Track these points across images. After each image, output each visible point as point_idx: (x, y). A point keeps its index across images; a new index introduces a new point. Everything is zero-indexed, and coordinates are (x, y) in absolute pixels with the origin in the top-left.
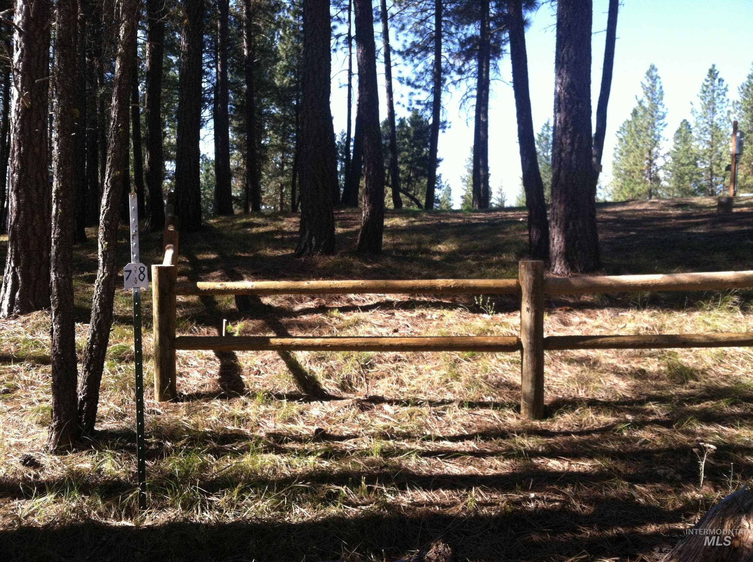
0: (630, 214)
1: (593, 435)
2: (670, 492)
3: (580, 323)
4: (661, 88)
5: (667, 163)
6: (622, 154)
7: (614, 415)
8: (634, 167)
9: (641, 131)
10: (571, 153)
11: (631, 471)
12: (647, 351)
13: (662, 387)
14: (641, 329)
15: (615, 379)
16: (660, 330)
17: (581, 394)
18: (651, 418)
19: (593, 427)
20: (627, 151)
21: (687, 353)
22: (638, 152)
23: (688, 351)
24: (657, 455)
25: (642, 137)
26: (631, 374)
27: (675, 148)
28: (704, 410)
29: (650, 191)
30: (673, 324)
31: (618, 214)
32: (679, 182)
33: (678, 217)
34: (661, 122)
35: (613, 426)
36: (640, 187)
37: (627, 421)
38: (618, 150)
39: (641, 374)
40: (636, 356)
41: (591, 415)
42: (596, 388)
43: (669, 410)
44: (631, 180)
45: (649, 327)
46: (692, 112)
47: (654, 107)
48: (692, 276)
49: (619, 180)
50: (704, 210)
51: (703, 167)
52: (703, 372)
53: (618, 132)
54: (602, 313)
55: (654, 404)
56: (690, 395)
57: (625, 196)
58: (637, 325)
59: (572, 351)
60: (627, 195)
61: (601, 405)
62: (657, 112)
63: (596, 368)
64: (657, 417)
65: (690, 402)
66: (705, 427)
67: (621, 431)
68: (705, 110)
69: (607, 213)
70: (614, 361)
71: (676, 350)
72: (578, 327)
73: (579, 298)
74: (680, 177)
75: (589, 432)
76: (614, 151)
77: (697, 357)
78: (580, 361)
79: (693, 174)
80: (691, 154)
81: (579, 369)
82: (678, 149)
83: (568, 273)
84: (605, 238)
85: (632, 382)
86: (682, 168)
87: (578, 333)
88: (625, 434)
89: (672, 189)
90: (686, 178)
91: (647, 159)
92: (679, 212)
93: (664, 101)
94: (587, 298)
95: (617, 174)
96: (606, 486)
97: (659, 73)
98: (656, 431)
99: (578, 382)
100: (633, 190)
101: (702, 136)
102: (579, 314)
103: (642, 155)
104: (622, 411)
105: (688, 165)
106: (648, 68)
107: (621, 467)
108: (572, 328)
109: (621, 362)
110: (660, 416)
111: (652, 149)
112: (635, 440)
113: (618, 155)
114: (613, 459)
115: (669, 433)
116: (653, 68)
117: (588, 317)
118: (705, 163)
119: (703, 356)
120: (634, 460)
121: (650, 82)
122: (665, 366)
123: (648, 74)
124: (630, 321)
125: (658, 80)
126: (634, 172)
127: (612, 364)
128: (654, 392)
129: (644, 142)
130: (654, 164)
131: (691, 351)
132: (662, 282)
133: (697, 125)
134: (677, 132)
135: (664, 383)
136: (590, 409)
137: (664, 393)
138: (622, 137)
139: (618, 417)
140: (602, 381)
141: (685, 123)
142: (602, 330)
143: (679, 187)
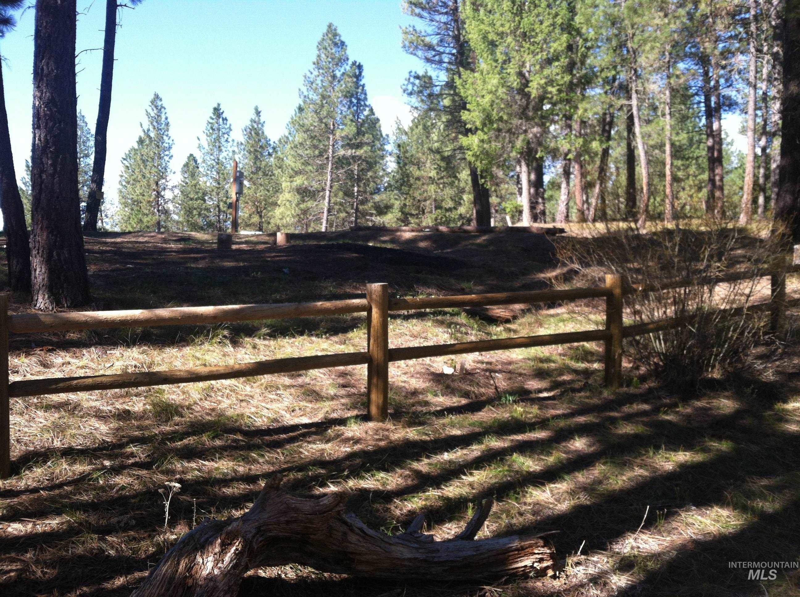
0: (130, 245)
1: (65, 487)
2: (144, 538)
3: (63, 364)
4: (166, 118)
5: (176, 196)
6: (128, 183)
7: (91, 463)
8: (141, 197)
9: (147, 161)
10: (53, 175)
11: (103, 522)
12: (133, 390)
13: (146, 426)
14: (130, 367)
15: (95, 423)
16: (149, 367)
17: (57, 444)
18: (130, 461)
19: (66, 480)
20: (134, 180)
21: (175, 390)
22: (144, 183)
23: (176, 387)
24: (133, 501)
25: (148, 167)
26: (113, 416)
27: (183, 182)
28: (186, 446)
29: (159, 223)
30: (163, 360)
31: (118, 245)
32: (188, 216)
33: (178, 252)
34: (167, 153)
35: (89, 474)
36: (148, 219)
37: (104, 467)
38: (124, 178)
39: (125, 415)
40: (122, 396)
41: (65, 466)
42: (73, 436)
43: (149, 450)
44: (139, 211)
45: (138, 364)
46: (199, 147)
47: (160, 138)
48: (173, 311)
49: (126, 209)
50: (206, 245)
51: (211, 203)
52: (189, 407)
53: (124, 159)
54: (89, 352)
55: (135, 446)
56: (174, 432)
57: (132, 227)
58: (125, 364)
59: (50, 396)
60: (135, 226)
61: (77, 453)
62: (163, 143)
63: (76, 412)
64: (137, 459)
65: (172, 440)
66: (186, 464)
67: (97, 479)
68: (211, 147)
69: (106, 243)
70: (97, 404)
71: (164, 387)
72: (60, 369)
73: (64, 336)
74: (189, 212)
75: (61, 485)
76: (119, 179)
77: (184, 393)
78: (58, 407)
79: (201, 209)
80: (199, 189)
81: (57, 415)
82: (187, 183)
83: (53, 308)
84: (100, 271)
85: (114, 424)
86: (191, 202)
87: (59, 375)
88: (101, 482)
89: (182, 223)
90: (195, 212)
91: (154, 190)
92: (180, 246)
93: (170, 133)
94: (73, 336)
95: (124, 203)
96: (73, 543)
97: (164, 103)
98: (134, 475)
99: (53, 431)
100: (141, 221)
101: (209, 172)
102: (63, 354)
103: (149, 186)
104: (100, 458)
105: (196, 200)
106: (152, 97)
107: (93, 519)
108: (53, 370)
109: (105, 404)
110: (140, 458)
111: (159, 180)
112: (111, 487)
113: (124, 183)
114: (85, 512)
115: (148, 476)
116: (157, 97)
117: (73, 357)
118: (212, 199)
119: (190, 391)
120: (108, 509)
121: (155, 111)
122: (150, 404)
123: (152, 102)
124: (118, 360)
125: (163, 110)
126: (141, 202)
127: (95, 407)
128: (137, 433)
129: (150, 173)
130: (163, 197)
131: (179, 387)
132: (141, 317)
133: (204, 161)
134: (184, 166)
135: (147, 422)
136: (63, 460)
137: (147, 433)
138: (129, 165)
139: (95, 464)
140: (82, 427)
141: (192, 157)
142: (87, 370)
143: (188, 221)
